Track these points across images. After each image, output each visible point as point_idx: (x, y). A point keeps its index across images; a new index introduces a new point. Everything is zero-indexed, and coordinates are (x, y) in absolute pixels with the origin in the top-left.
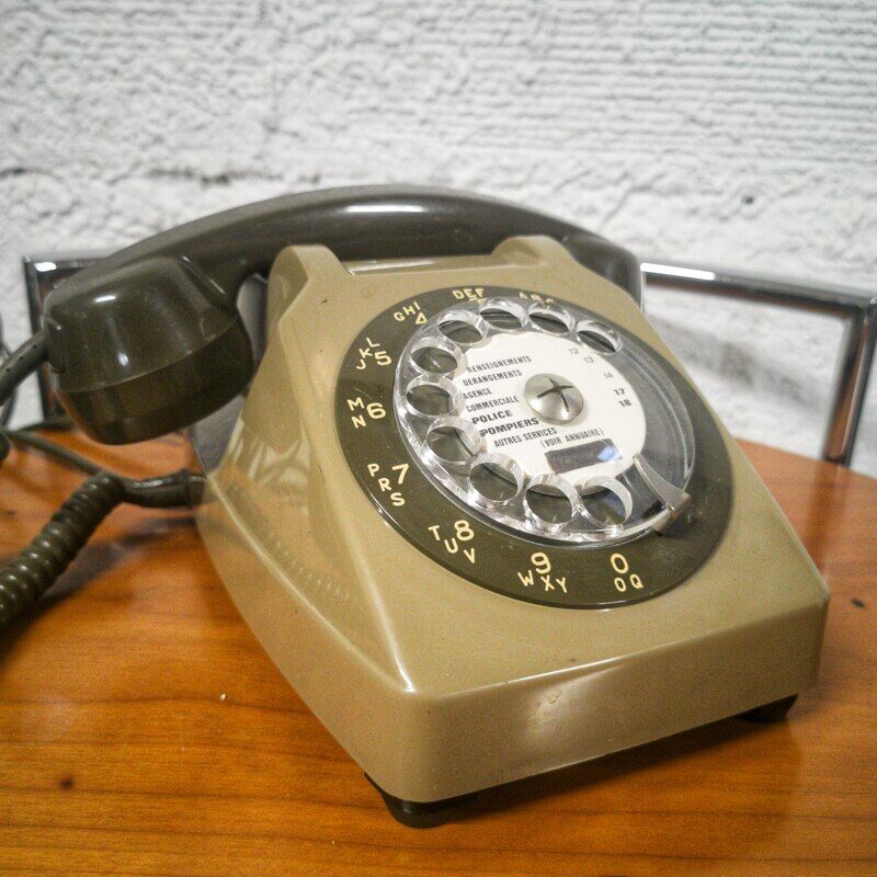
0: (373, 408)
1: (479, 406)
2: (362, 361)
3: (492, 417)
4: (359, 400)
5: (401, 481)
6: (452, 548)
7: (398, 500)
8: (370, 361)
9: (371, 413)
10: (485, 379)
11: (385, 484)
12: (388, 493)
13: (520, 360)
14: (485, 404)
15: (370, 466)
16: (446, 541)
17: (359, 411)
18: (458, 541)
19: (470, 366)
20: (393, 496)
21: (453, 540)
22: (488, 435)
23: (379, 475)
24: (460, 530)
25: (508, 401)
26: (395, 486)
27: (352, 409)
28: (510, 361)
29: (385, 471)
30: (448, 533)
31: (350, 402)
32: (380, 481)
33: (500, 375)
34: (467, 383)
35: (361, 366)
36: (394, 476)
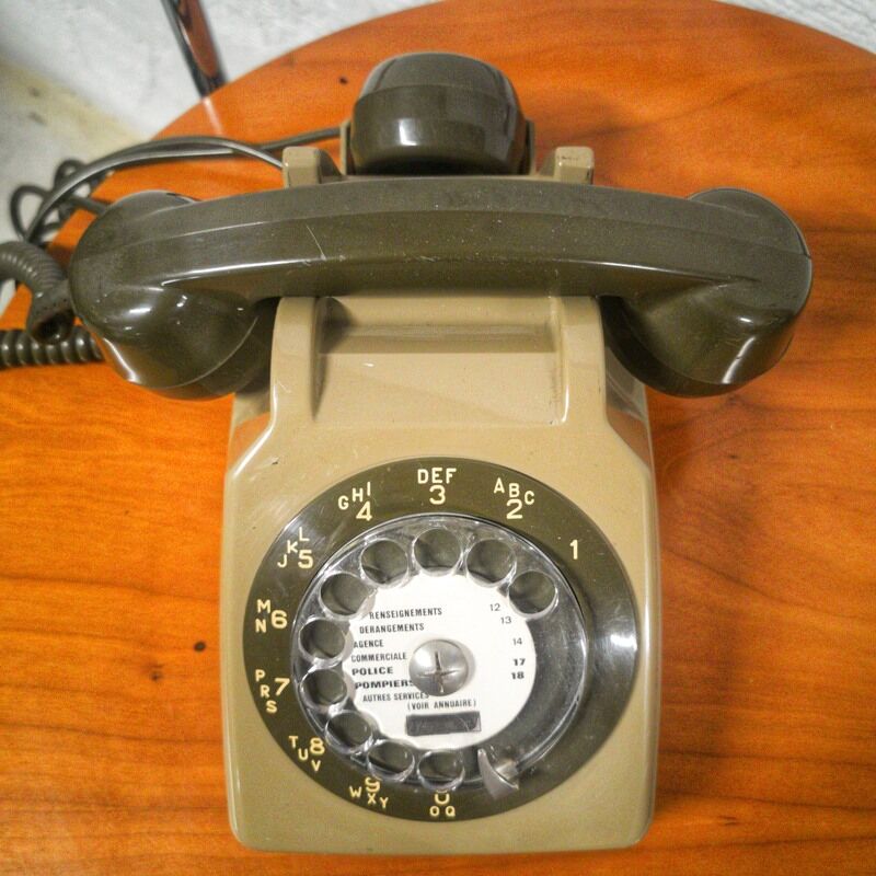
0: (277, 615)
1: (364, 658)
2: (285, 557)
3: (373, 671)
4: (268, 602)
5: (279, 692)
6: (303, 755)
7: (272, 707)
8: (294, 558)
9: (274, 620)
10: (383, 629)
11: (265, 691)
12: (265, 700)
13: (430, 612)
14: (371, 657)
15: (258, 671)
16: (300, 751)
17: (265, 615)
18: (309, 752)
19: (374, 611)
20: (269, 703)
21: (306, 751)
22: (360, 689)
23: (263, 681)
24: (313, 745)
25: (396, 657)
26: (272, 696)
27: (259, 610)
28: (419, 612)
29: (268, 680)
30: (304, 744)
31: (260, 602)
32: (263, 687)
33: (400, 627)
34: (363, 630)
35: (282, 563)
36: (274, 687)
